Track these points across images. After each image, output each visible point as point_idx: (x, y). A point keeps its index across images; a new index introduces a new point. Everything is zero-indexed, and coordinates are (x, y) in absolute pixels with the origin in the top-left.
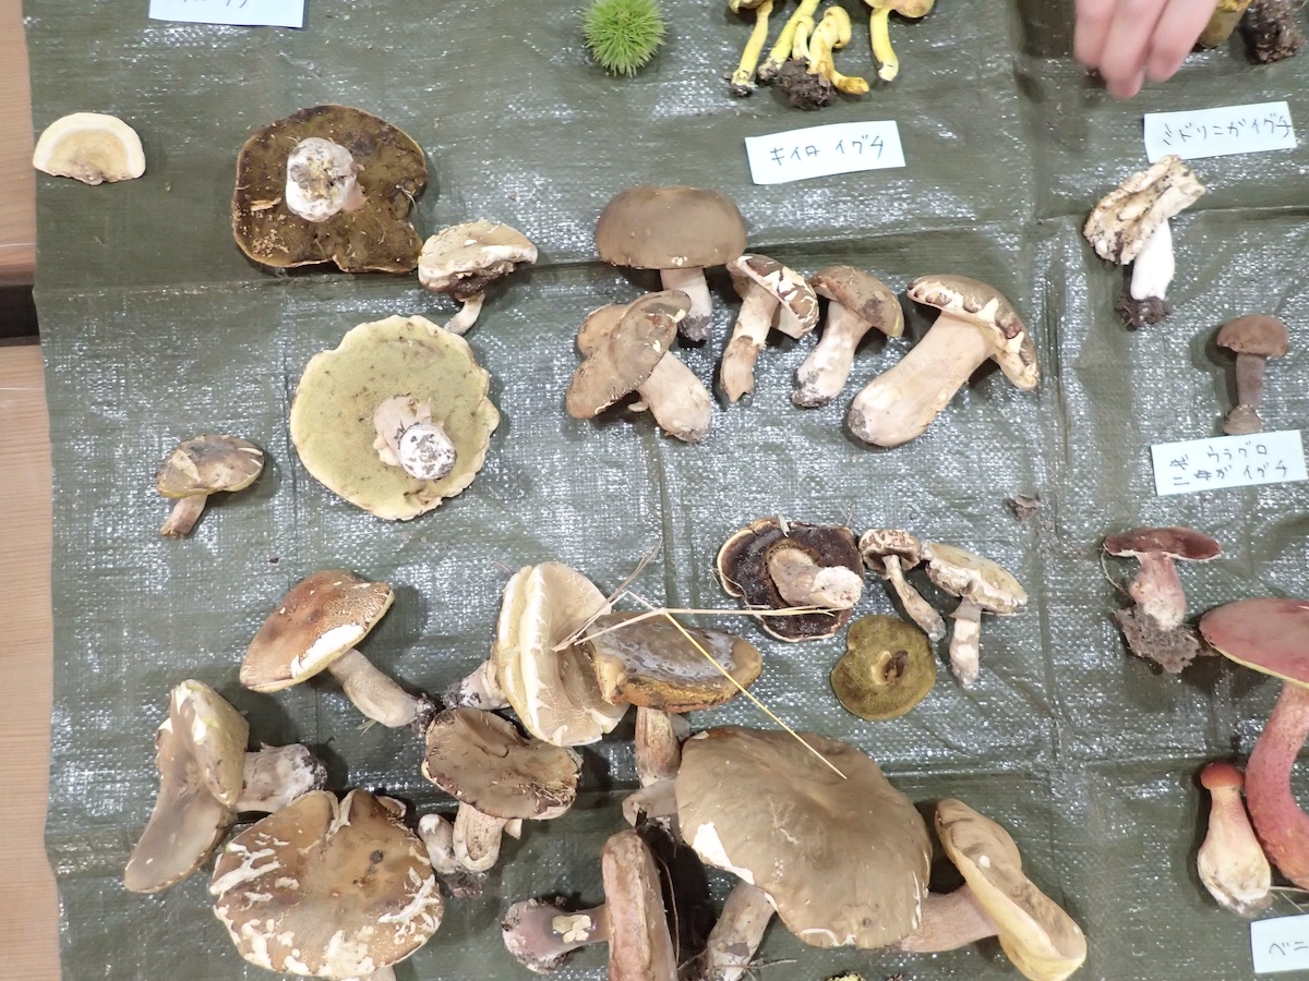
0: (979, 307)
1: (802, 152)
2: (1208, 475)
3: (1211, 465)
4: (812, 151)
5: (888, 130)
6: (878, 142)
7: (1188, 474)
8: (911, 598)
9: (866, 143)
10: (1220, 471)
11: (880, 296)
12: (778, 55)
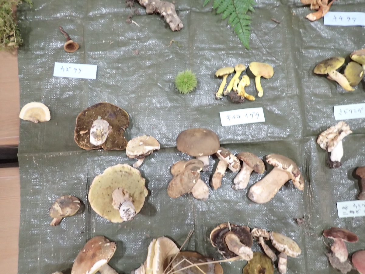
0: (287, 168)
1: (236, 117)
2: (353, 212)
3: (354, 209)
5: (260, 110)
6: (258, 114)
7: (348, 211)
8: (267, 249)
9: (254, 115)
10: (357, 211)
11: (258, 163)
12: (229, 89)
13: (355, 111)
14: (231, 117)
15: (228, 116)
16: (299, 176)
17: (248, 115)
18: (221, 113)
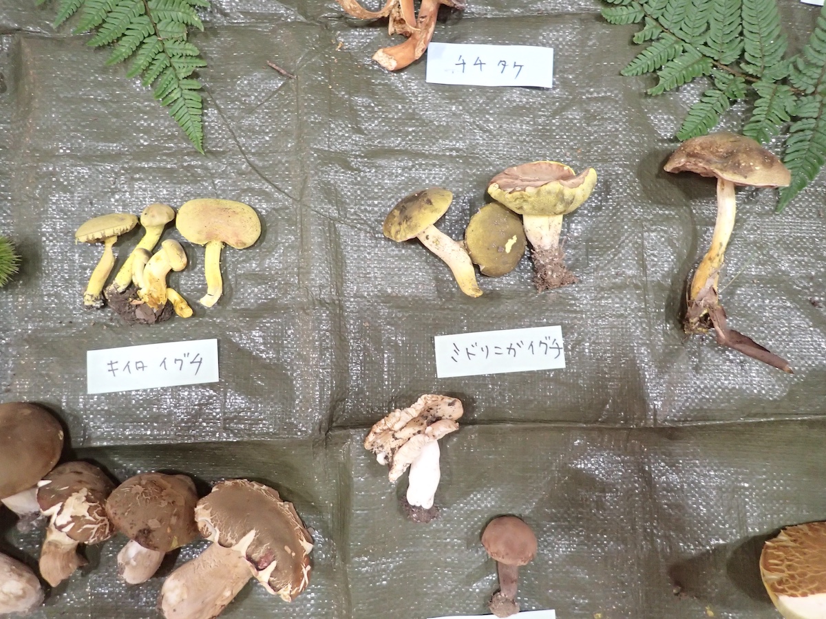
0: (234, 542)
1: (132, 366)
4: (141, 366)
6: (198, 359)
9: (187, 361)
12: (121, 281)
13: (498, 351)
14: (121, 366)
15: (111, 364)
16: (274, 564)
17: (169, 363)
18: (91, 355)
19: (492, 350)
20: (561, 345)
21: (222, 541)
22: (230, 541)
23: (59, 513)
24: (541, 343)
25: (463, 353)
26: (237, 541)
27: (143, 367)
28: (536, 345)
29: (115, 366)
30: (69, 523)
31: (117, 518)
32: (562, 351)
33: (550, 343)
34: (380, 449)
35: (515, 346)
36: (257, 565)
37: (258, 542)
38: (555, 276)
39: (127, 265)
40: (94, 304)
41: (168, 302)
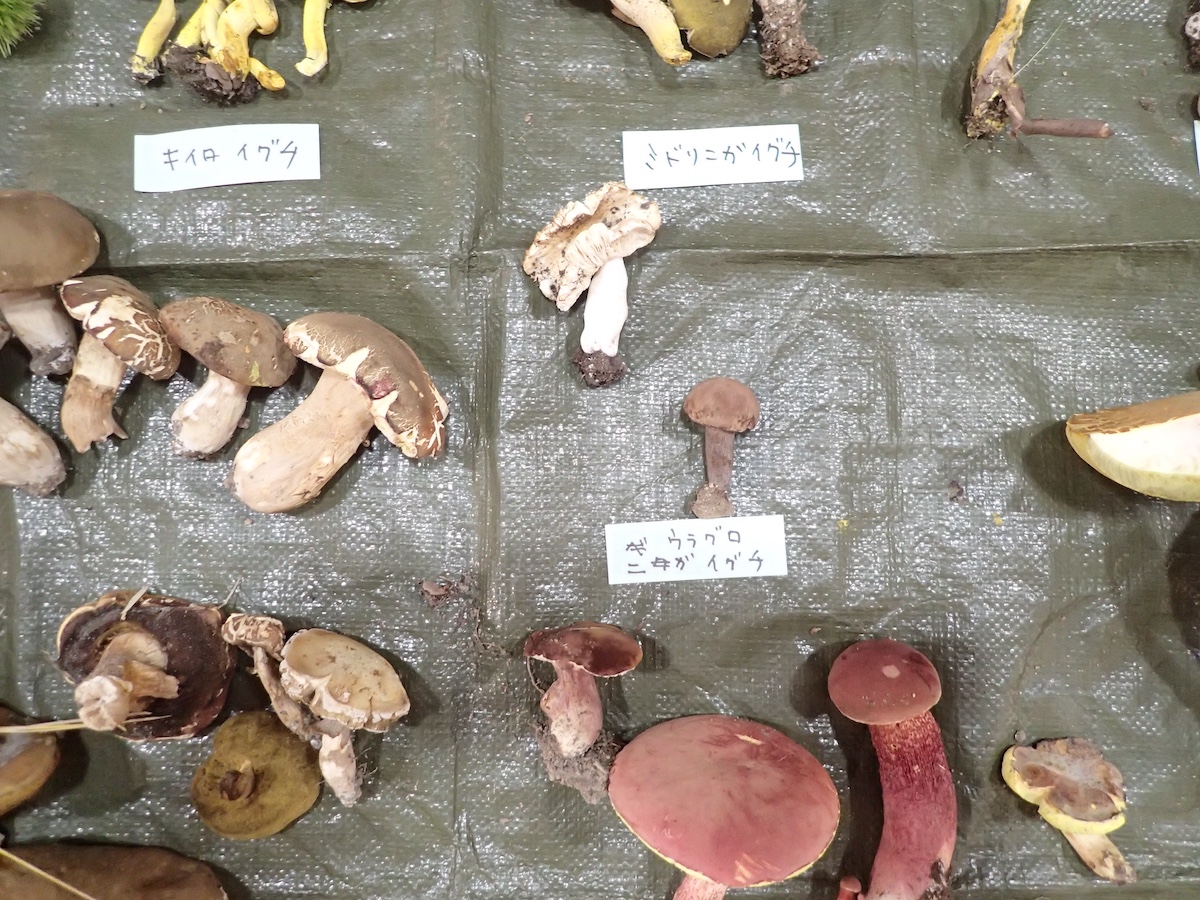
0: (339, 358)
1: (198, 156)
2: (665, 564)
3: (670, 553)
4: (210, 155)
5: (305, 137)
6: (291, 148)
7: (645, 562)
9: (275, 149)
10: (680, 560)
11: (226, 337)
13: (710, 155)
14: (181, 156)
15: (169, 153)
16: (394, 395)
17: (251, 150)
18: (141, 142)
19: (702, 155)
20: (798, 150)
21: (323, 356)
22: (333, 356)
23: (93, 312)
24: (770, 146)
25: (662, 158)
26: (344, 357)
27: (214, 157)
28: (763, 148)
29: (173, 157)
30: (107, 326)
31: (175, 324)
32: (799, 158)
33: (782, 147)
34: (545, 275)
35: (733, 149)
36: (370, 392)
37: (372, 363)
38: (790, 44)
39: (194, 21)
40: (146, 73)
41: (250, 76)
